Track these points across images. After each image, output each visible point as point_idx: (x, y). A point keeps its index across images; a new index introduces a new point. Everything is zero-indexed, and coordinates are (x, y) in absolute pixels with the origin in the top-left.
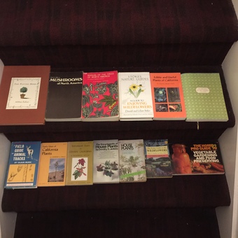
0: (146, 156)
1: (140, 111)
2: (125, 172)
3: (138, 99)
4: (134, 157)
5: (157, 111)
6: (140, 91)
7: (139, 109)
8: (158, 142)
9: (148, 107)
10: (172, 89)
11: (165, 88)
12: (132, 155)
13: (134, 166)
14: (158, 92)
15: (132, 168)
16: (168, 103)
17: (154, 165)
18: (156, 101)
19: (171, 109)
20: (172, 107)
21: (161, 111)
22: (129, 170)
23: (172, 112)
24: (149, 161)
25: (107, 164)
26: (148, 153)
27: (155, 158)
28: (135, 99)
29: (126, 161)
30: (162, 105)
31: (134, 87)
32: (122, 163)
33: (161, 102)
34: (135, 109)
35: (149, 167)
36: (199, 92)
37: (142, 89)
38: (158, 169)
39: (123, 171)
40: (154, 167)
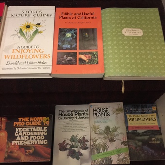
0: (127, 127)
1: (32, 63)
2: (98, 150)
3: (30, 44)
4: (111, 127)
5: (59, 63)
6: (37, 32)
7: (29, 60)
8: (142, 107)
9: (45, 56)
10: (87, 30)
11: (75, 29)
12: (107, 124)
13: (112, 140)
14: (64, 35)
15: (108, 143)
16: (78, 51)
17: (139, 141)
18: (60, 48)
19: (81, 61)
20: (83, 57)
21: (66, 63)
22: (105, 147)
23: (83, 66)
24: (132, 135)
25: (73, 139)
26: (130, 123)
27: (140, 131)
28: (26, 44)
29: (100, 134)
30: (69, 54)
31: (28, 27)
32: (94, 136)
33: (67, 49)
34: (23, 60)
35: (133, 144)
36: (126, 34)
37: (40, 29)
38: (145, 147)
39: (95, 149)
40: (140, 144)
